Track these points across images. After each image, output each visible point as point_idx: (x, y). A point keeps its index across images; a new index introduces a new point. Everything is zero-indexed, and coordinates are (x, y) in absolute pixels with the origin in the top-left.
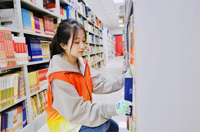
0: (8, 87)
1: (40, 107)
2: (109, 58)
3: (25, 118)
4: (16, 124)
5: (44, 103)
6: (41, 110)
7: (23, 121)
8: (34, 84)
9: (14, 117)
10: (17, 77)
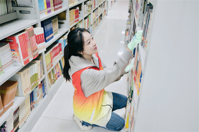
0: (34, 74)
1: (53, 79)
2: (112, 3)
3: (44, 91)
4: (39, 96)
5: (55, 75)
6: (54, 81)
7: (43, 93)
8: (49, 63)
9: (38, 92)
10: (39, 64)
